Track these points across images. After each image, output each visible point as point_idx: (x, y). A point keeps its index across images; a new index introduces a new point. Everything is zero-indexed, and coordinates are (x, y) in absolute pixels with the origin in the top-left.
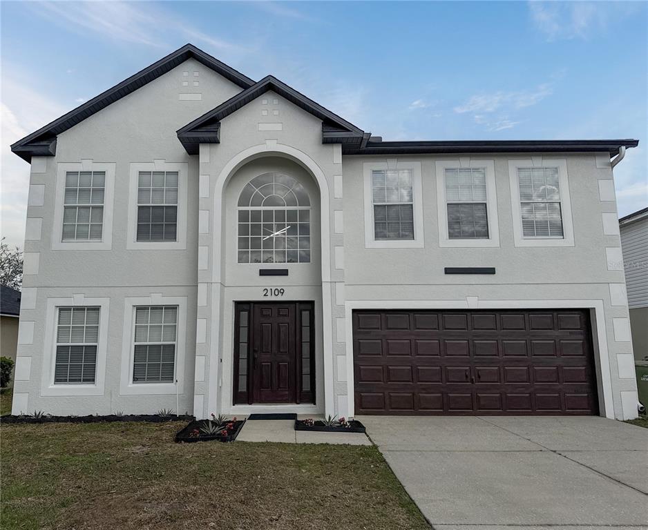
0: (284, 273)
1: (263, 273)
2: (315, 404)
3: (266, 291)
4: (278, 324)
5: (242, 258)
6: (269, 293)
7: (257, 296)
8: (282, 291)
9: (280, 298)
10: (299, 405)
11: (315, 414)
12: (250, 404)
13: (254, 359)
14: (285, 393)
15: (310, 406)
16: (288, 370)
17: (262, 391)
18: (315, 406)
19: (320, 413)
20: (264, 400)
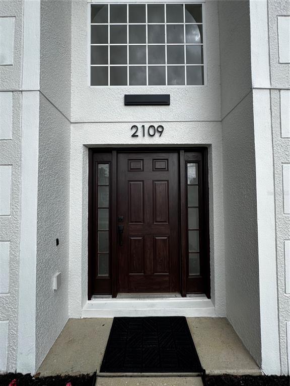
0: (163, 101)
1: (131, 101)
2: (209, 297)
3: (134, 130)
4: (153, 181)
5: (98, 78)
6: (140, 133)
7: (121, 137)
8: (160, 129)
9: (157, 140)
10: (185, 298)
11: (213, 318)
12: (114, 296)
13: (120, 232)
14: (165, 279)
15: (202, 300)
16: (168, 248)
17: (131, 276)
18: (209, 300)
19: (220, 316)
20: (134, 289)
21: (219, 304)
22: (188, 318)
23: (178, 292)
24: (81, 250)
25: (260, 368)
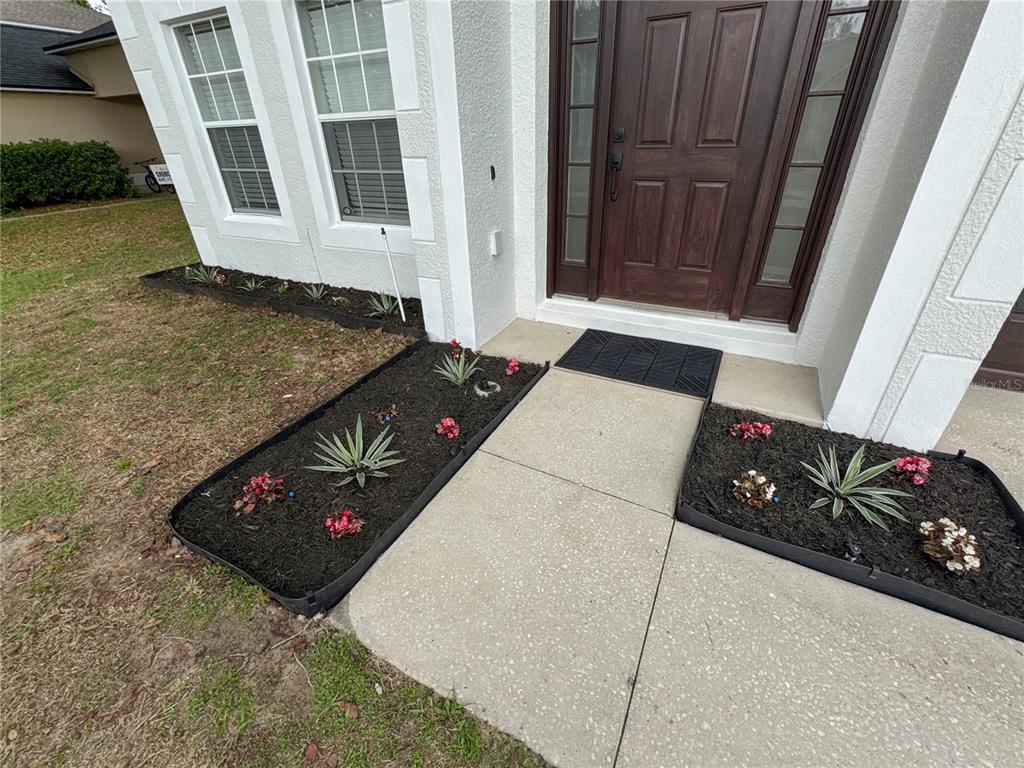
2: (794, 329)
4: (719, 11)
10: (736, 323)
11: (784, 364)
12: (592, 299)
13: (612, 166)
14: (699, 282)
15: (773, 332)
16: (720, 212)
17: (627, 267)
18: (793, 334)
19: (803, 364)
20: (632, 294)
21: (810, 340)
22: (727, 354)
23: (725, 312)
24: (533, 201)
25: (824, 418)
